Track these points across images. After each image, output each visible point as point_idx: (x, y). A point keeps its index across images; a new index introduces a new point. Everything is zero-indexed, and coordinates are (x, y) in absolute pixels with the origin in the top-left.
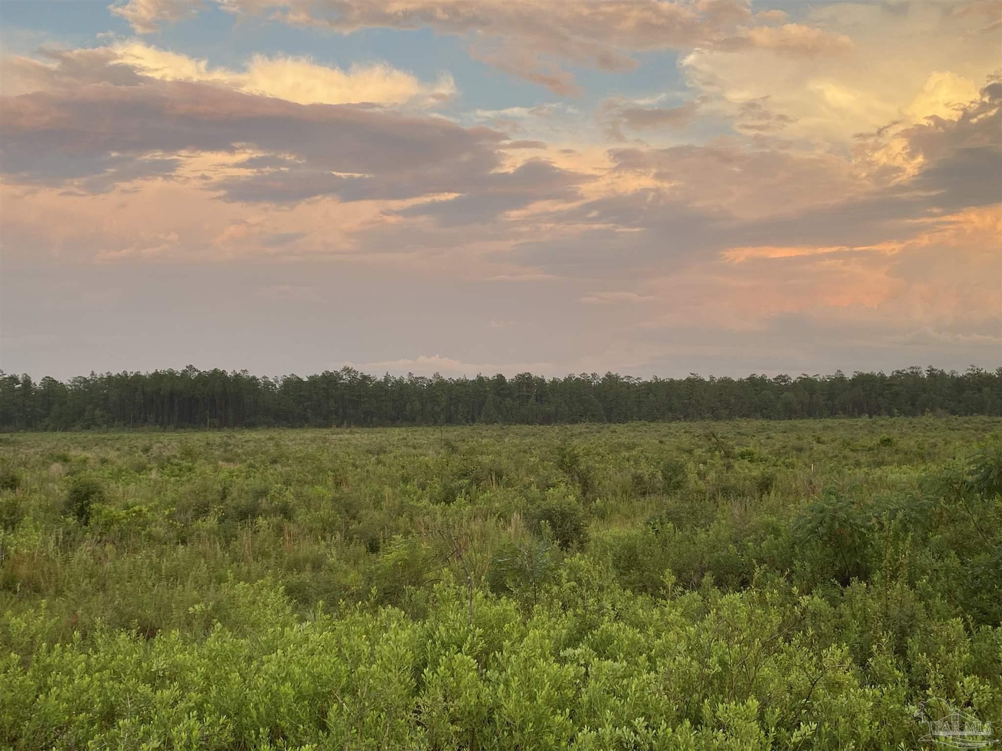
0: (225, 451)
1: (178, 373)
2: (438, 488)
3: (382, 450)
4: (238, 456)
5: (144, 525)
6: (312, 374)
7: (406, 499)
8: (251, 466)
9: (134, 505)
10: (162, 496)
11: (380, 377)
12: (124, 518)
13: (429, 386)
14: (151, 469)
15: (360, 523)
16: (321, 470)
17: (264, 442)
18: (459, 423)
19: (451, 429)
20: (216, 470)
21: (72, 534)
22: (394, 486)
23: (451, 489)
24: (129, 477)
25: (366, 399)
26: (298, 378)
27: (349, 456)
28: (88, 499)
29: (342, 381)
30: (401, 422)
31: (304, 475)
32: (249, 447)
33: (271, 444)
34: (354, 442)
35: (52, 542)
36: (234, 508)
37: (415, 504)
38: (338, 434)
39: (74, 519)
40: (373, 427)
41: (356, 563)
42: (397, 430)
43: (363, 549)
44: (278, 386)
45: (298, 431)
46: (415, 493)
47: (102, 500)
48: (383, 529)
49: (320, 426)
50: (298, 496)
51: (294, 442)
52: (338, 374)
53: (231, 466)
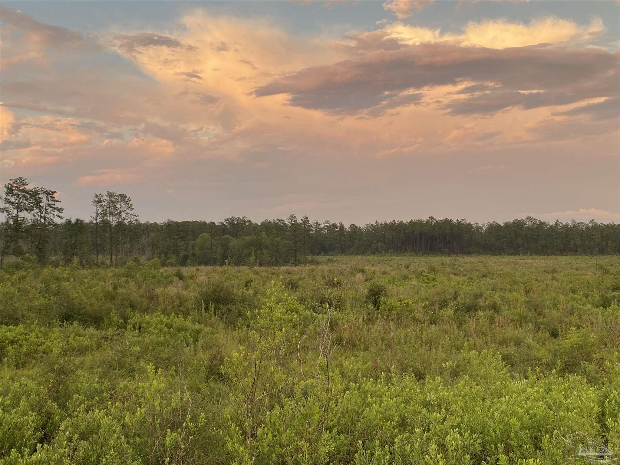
0: (453, 269)
1: (424, 221)
2: (598, 298)
3: (554, 271)
4: (462, 272)
5: (411, 311)
6: (507, 221)
7: (575, 304)
8: (471, 278)
9: (405, 299)
10: (419, 295)
11: (552, 223)
12: (399, 307)
13: (587, 228)
14: (411, 278)
15: (544, 318)
16: (516, 283)
17: (476, 264)
18: (608, 254)
19: (603, 257)
20: (449, 280)
21: (371, 315)
22: (566, 295)
23: (607, 298)
24: (399, 283)
25: (543, 237)
26: (497, 224)
27: (532, 274)
28: (378, 295)
29: (526, 226)
30: (567, 253)
31: (504, 285)
32: (467, 267)
33: (481, 265)
34: (535, 265)
35: (361, 318)
36: (463, 304)
37: (582, 307)
38: (523, 259)
39: (372, 306)
40: (548, 256)
41: (543, 344)
42: (565, 257)
43: (548, 335)
44: (484, 229)
45: (498, 257)
46: (581, 300)
47: (386, 295)
48: (560, 322)
49: (512, 254)
50: (502, 298)
51: (495, 264)
52: (523, 221)
53: (457, 278)
